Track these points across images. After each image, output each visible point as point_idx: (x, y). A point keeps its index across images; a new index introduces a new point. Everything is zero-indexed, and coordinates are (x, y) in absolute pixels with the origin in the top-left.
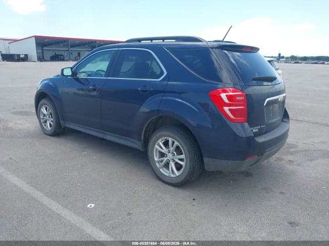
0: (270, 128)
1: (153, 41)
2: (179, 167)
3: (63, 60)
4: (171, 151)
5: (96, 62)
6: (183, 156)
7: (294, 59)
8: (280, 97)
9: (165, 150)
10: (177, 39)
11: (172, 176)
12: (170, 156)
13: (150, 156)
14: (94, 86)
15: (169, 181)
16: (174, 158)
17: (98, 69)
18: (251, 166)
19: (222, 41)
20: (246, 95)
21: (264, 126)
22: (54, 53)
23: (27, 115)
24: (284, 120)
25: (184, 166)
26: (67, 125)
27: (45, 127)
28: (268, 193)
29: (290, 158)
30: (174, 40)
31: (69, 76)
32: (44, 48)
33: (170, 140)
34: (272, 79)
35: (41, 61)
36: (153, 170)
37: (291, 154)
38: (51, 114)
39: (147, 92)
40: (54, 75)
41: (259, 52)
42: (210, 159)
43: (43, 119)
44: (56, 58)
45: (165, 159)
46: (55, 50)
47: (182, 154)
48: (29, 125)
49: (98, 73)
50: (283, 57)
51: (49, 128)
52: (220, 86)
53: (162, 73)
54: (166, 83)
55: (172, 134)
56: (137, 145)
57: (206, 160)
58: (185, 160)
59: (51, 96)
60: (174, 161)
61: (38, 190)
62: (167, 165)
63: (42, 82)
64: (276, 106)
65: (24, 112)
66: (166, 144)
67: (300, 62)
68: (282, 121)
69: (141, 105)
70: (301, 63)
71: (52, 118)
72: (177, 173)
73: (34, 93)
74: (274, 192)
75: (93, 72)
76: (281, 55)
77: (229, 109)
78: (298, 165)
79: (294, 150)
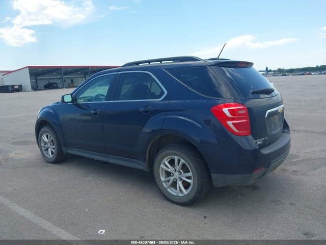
0: (273, 140)
1: (151, 63)
2: (186, 185)
3: (57, 88)
4: (177, 169)
5: (94, 88)
6: (190, 174)
7: (281, 72)
8: (279, 108)
9: (171, 169)
10: (174, 59)
11: (180, 195)
12: (177, 175)
13: (156, 175)
14: (95, 110)
15: (178, 201)
16: (181, 176)
17: (97, 94)
18: (258, 178)
19: (218, 59)
20: (248, 108)
21: (267, 138)
22: (47, 82)
23: (26, 145)
24: (285, 130)
25: (192, 184)
26: (69, 152)
27: (47, 155)
28: (278, 205)
29: (294, 168)
30: (172, 61)
31: (69, 102)
32: (38, 78)
33: (176, 158)
34: (269, 92)
35: (35, 91)
36: (160, 190)
37: (294, 165)
38: (52, 141)
39: (149, 112)
40: (54, 103)
41: (253, 66)
42: (218, 175)
43: (44, 147)
44: (50, 86)
45: (172, 178)
46: (49, 79)
47: (189, 172)
48: (29, 154)
49: (97, 98)
50: (270, 71)
51: (51, 156)
52: (220, 102)
53: (163, 93)
54: (167, 102)
55: (177, 152)
56: (142, 166)
57: (213, 176)
58: (192, 177)
59: (51, 123)
60: (181, 179)
61: (46, 220)
62: (174, 185)
63: (41, 110)
64: (277, 117)
65: (24, 141)
66: (172, 162)
67: (287, 74)
68: (283, 132)
69: (143, 126)
70: (289, 75)
71: (53, 145)
72: (185, 192)
73: (34, 122)
74: (284, 203)
75: (93, 97)
76: (269, 69)
77: (233, 123)
78: (304, 174)
79: (297, 159)
